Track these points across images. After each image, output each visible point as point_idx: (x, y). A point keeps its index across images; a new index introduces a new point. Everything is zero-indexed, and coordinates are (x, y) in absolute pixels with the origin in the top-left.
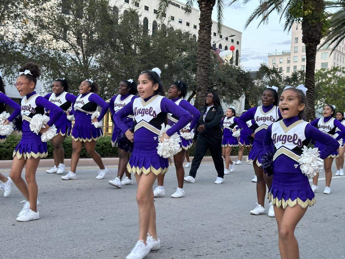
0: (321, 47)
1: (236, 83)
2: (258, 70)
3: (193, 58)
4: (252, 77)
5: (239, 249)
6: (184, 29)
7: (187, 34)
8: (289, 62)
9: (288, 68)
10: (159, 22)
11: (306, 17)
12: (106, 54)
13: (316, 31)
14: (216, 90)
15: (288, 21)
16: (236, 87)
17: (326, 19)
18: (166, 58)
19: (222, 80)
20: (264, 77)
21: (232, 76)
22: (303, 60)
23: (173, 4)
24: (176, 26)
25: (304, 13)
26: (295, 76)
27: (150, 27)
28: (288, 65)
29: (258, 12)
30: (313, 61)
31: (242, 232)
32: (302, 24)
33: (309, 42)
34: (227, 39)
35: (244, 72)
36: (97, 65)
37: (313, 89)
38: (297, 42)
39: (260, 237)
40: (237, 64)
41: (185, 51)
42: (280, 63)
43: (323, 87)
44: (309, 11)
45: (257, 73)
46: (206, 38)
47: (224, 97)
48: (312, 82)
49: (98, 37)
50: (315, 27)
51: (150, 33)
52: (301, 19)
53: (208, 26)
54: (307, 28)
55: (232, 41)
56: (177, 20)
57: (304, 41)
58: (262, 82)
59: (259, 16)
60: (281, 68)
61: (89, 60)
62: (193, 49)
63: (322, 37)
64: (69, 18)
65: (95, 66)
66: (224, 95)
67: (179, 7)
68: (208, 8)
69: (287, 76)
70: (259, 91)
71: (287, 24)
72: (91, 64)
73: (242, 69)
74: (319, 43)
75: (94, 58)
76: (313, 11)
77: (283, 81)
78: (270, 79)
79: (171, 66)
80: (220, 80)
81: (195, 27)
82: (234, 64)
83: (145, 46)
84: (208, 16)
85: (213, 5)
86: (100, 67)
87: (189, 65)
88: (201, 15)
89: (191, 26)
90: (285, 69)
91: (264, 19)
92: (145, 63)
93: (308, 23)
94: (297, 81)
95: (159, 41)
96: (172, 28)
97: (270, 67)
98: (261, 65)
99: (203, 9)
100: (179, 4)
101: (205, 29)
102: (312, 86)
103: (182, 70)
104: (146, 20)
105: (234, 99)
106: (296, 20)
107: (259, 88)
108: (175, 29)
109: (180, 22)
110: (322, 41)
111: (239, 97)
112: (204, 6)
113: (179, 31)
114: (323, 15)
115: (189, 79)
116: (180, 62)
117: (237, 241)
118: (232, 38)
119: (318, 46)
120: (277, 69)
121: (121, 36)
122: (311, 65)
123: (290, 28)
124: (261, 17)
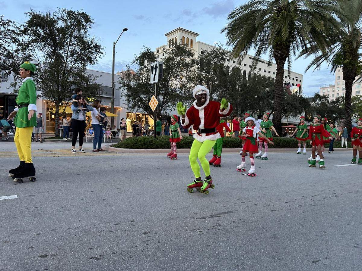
0: (356, 82)
1: (299, 105)
2: (313, 97)
3: (272, 91)
4: (309, 101)
5: (299, 208)
6: (267, 75)
7: (269, 78)
8: (334, 91)
9: (333, 95)
10: (252, 73)
11: (345, 64)
12: (222, 92)
13: (353, 72)
14: (287, 109)
15: (333, 67)
16: (299, 107)
17: (360, 65)
18: (256, 92)
19: (290, 104)
20: (317, 100)
21: (296, 101)
22: (343, 89)
23: (261, 62)
24: (262, 74)
25: (344, 62)
26: (338, 99)
27: (247, 76)
28: (333, 93)
29: (313, 63)
30: (350, 91)
31: (302, 197)
32: (343, 69)
33: (347, 79)
34: (293, 79)
35: (304, 98)
36: (217, 98)
37: (350, 108)
38: (339, 79)
39: (314, 201)
40: (300, 94)
41: (268, 87)
42: (328, 91)
43: (357, 106)
44: (348, 61)
45: (313, 98)
46: (280, 80)
47: (291, 113)
48: (349, 103)
49: (218, 83)
50: (352, 70)
51: (247, 79)
52: (342, 65)
53: (282, 73)
54: (346, 71)
55: (297, 80)
56: (263, 70)
57: (344, 78)
58: (316, 103)
59: (314, 65)
60: (329, 95)
61: (213, 96)
62: (272, 86)
63: (357, 75)
64: (203, 74)
65: (216, 99)
66: (291, 112)
67: (264, 63)
68: (282, 63)
69: (333, 100)
70: (314, 109)
71: (332, 69)
72: (214, 98)
73: (303, 97)
74: (354, 79)
75: (215, 95)
76: (350, 60)
77: (330, 103)
78: (321, 102)
79: (258, 97)
80: (289, 104)
81: (274, 73)
82: (298, 94)
83: (244, 86)
84: (282, 68)
85: (285, 61)
86: (219, 99)
87: (270, 95)
88: (277, 67)
89: (272, 73)
90: (331, 95)
91: (317, 67)
92: (244, 96)
93: (347, 68)
94: (339, 102)
95: (252, 83)
96: (260, 75)
97: (321, 94)
98: (316, 93)
99: (279, 64)
100: (264, 61)
101: (280, 75)
102: (350, 106)
103: (265, 98)
104: (245, 72)
105: (298, 114)
106: (339, 67)
107: (314, 107)
108: (262, 76)
109: (265, 71)
110: (357, 78)
111: (301, 113)
112: (279, 62)
113: (264, 77)
114: (357, 62)
115: (270, 103)
116: (264, 94)
117: (298, 203)
118: (297, 78)
119: (354, 81)
120: (326, 96)
121: (230, 82)
122: (349, 93)
123: (335, 72)
124: (316, 65)
